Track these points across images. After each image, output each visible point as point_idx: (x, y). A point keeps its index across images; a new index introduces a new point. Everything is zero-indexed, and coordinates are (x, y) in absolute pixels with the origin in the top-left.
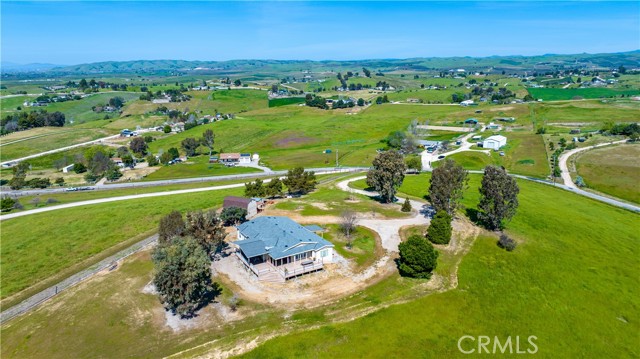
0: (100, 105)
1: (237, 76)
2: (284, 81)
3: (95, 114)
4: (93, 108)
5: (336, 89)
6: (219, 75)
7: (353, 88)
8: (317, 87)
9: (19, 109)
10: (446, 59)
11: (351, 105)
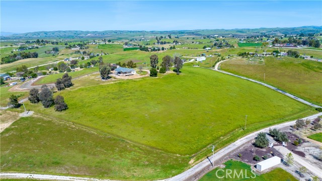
0: (49, 51)
1: (108, 38)
2: (131, 41)
3: (46, 55)
4: (45, 52)
5: (154, 44)
6: (99, 38)
7: (162, 43)
8: (146, 43)
9: (12, 52)
10: (211, 30)
11: (159, 50)
